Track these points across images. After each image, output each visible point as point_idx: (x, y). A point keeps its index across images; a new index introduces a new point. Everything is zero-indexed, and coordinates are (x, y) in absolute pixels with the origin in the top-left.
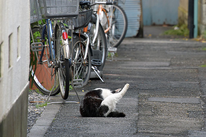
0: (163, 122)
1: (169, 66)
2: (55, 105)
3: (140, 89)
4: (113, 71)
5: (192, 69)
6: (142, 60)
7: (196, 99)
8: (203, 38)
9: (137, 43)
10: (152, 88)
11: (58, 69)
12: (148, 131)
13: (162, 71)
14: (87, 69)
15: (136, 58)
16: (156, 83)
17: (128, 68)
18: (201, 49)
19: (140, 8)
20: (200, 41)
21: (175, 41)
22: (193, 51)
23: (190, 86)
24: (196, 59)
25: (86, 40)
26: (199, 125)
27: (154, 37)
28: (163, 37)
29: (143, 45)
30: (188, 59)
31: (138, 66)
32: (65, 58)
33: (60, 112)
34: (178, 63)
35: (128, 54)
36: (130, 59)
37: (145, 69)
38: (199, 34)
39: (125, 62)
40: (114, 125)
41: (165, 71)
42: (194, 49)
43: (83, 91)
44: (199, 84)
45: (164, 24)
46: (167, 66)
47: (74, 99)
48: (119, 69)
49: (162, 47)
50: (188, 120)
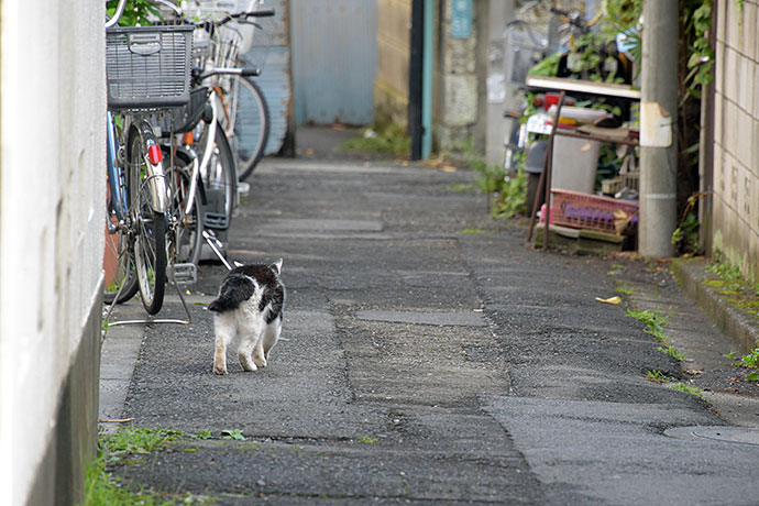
0: (411, 375)
1: (382, 231)
2: (128, 328)
3: (328, 289)
4: (246, 243)
5: (442, 238)
6: (309, 216)
7: (475, 316)
8: (445, 159)
9: (283, 170)
10: (358, 287)
11: (137, 237)
12: (380, 395)
13: (370, 244)
14: (192, 237)
15: (292, 210)
16: (364, 274)
17: (281, 235)
18: (448, 188)
19: (287, 83)
20: (438, 167)
21: (377, 166)
22: (430, 194)
23: (451, 281)
24: (443, 213)
25: (191, 165)
26: (500, 382)
27: (320, 156)
28: (344, 157)
29: (301, 176)
30: (423, 212)
31: (304, 231)
32: (156, 210)
33: (148, 346)
34: (403, 223)
35: (271, 199)
36: (279, 213)
37: (323, 239)
38: (435, 150)
39: (270, 220)
40: (293, 379)
41: (377, 244)
42: (430, 188)
43: (188, 292)
44: (470, 277)
45: (337, 121)
46: (378, 232)
47: (173, 313)
48: (260, 236)
49: (349, 183)
50: (468, 369)
